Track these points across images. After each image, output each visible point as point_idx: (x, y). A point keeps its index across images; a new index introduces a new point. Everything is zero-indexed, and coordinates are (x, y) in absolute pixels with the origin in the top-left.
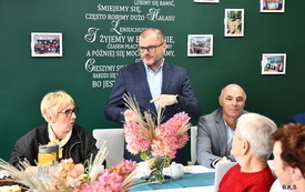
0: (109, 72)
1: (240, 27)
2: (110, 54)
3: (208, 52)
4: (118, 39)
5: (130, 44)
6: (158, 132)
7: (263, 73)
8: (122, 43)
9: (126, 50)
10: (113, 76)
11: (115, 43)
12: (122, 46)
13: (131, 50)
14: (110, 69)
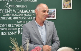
0: (4, 28)
1: (70, 4)
2: (5, 18)
3: (54, 17)
4: (8, 11)
5: (15, 13)
8: (10, 13)
9: (12, 16)
10: (6, 29)
11: (7, 13)
12: (10, 15)
13: (15, 16)
14: (4, 26)
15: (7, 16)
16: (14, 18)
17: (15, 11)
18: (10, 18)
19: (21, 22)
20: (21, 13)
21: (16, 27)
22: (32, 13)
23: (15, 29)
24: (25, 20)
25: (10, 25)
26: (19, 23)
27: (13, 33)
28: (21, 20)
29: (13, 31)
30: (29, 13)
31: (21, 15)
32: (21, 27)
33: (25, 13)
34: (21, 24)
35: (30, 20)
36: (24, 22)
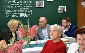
0: (12, 13)
2: (12, 7)
3: (42, 6)
4: (14, 2)
6: (29, 31)
7: (59, 12)
8: (15, 3)
9: (16, 5)
10: (13, 14)
11: (13, 3)
12: (15, 4)
13: (18, 5)
14: (12, 11)
16: (17, 7)
17: (18, 2)
18: (15, 7)
19: (22, 9)
20: (22, 3)
21: (19, 12)
22: (29, 3)
24: (24, 8)
25: (15, 11)
26: (21, 10)
27: (17, 16)
28: (22, 8)
29: (17, 15)
30: (27, 3)
31: (22, 4)
32: (22, 12)
33: (24, 3)
34: (22, 10)
35: (27, 8)
36: (24, 9)
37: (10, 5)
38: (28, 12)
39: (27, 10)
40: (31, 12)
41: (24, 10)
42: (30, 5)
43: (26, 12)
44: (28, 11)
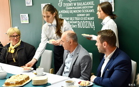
4: (70, 4)
13: (75, 10)
15: (69, 10)
16: (74, 11)
17: (75, 4)
19: (80, 15)
20: (80, 6)
22: (90, 5)
23: (76, 22)
24: (83, 13)
25: (71, 19)
27: (74, 26)
28: (80, 13)
29: (74, 24)
30: (87, 6)
32: (80, 21)
33: (83, 6)
34: (80, 17)
35: (88, 13)
36: (83, 15)
37: (66, 10)
38: (89, 21)
39: (87, 17)
40: (92, 21)
41: (83, 17)
42: (91, 9)
43: (85, 21)
44: (88, 19)
